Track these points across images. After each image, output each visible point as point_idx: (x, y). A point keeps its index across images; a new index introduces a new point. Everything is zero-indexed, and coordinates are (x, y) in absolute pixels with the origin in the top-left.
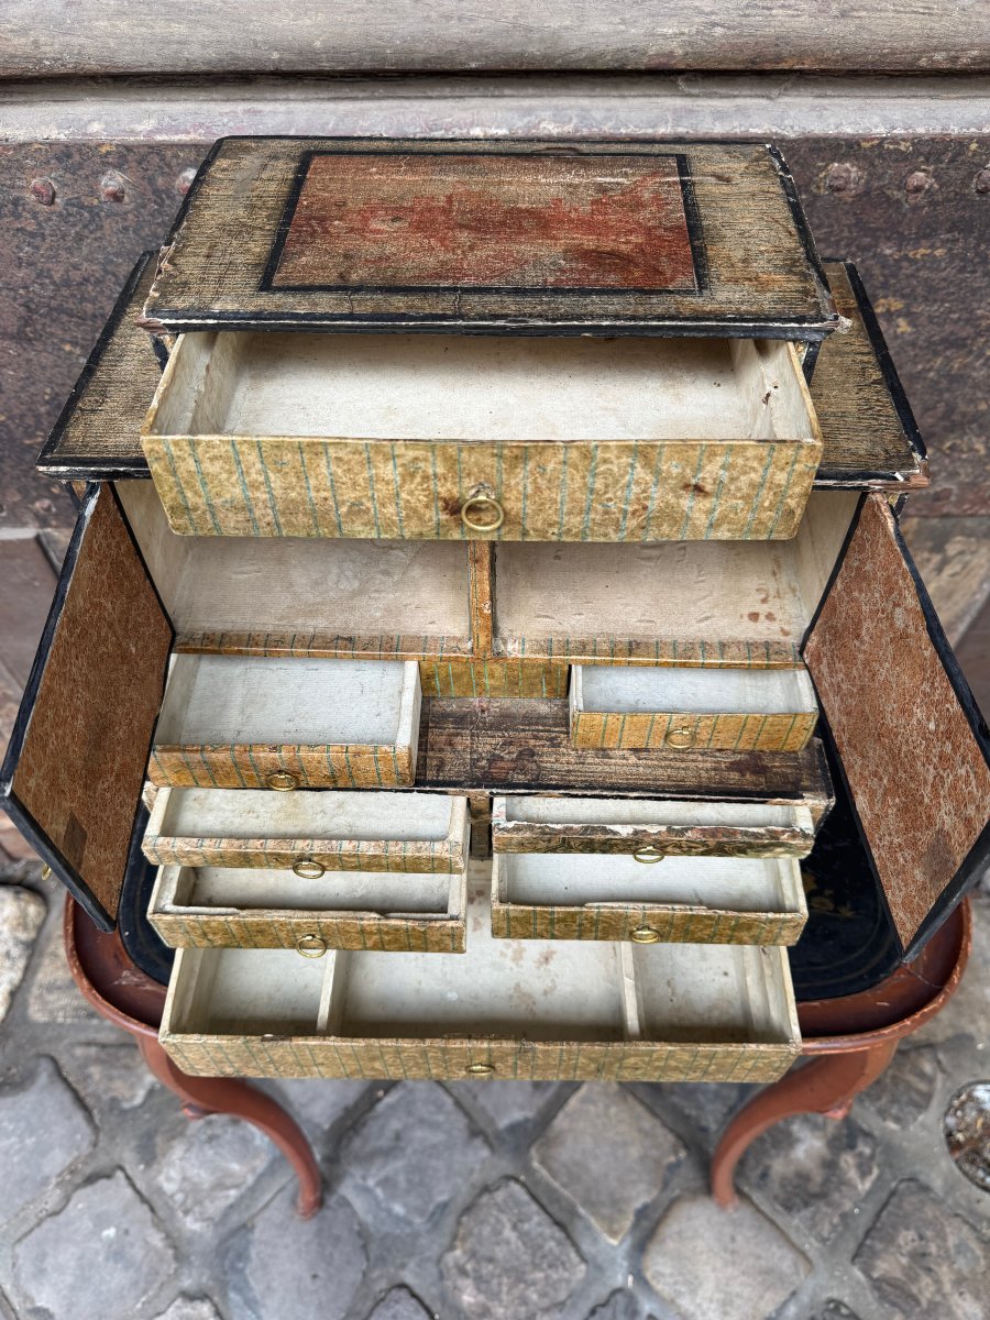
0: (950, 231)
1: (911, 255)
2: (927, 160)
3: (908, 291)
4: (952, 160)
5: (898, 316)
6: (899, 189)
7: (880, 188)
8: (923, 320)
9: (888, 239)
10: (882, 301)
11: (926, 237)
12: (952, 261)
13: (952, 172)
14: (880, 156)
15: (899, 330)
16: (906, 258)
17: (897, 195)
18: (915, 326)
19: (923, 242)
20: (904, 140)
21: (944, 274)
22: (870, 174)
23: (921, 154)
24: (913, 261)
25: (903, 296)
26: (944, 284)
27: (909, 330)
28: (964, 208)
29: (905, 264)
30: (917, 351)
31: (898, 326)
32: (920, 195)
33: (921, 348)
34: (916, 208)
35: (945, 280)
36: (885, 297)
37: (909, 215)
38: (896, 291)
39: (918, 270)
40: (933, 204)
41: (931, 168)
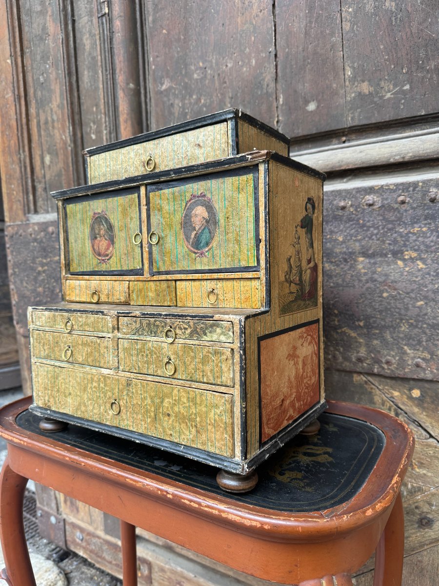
0: (425, 219)
1: (412, 231)
2: (403, 191)
3: (416, 247)
4: (414, 190)
5: (417, 260)
6: (396, 203)
7: (388, 204)
8: (429, 261)
9: (399, 225)
10: (406, 253)
11: (416, 223)
12: (432, 234)
13: (415, 195)
14: (383, 191)
15: (419, 267)
16: (410, 232)
17: (396, 206)
18: (427, 265)
19: (415, 225)
20: (391, 185)
21: (431, 239)
22: (382, 199)
23: (400, 189)
24: (414, 234)
25: (416, 250)
26: (432, 244)
27: (424, 266)
28: (427, 209)
29: (410, 235)
30: (432, 278)
31: (418, 265)
32: (406, 205)
33: (433, 276)
34: (406, 211)
35: (432, 241)
36: (407, 251)
37: (404, 214)
38: (411, 248)
39: (418, 237)
40: (413, 208)
41: (406, 194)
